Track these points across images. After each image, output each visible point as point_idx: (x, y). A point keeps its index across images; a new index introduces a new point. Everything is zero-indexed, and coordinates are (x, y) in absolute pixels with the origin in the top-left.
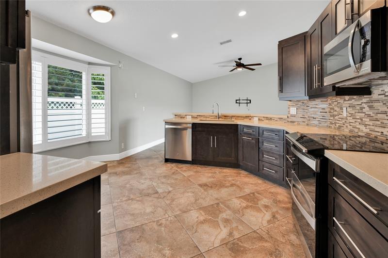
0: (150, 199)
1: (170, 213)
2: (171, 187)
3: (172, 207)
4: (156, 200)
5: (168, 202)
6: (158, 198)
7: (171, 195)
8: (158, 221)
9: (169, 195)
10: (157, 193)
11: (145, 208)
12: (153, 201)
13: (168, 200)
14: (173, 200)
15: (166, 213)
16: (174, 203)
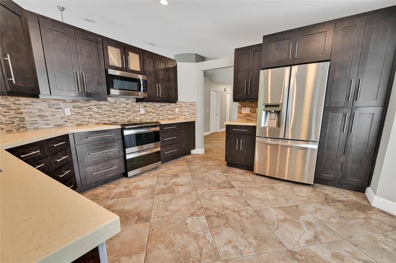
0: (215, 209)
1: (200, 193)
2: (186, 224)
3: (197, 197)
4: (210, 207)
5: (198, 202)
6: (207, 209)
7: (192, 211)
8: (209, 189)
9: (195, 210)
10: (207, 217)
11: (220, 200)
12: (213, 206)
13: (198, 205)
14: (193, 204)
15: (202, 194)
16: (193, 201)
